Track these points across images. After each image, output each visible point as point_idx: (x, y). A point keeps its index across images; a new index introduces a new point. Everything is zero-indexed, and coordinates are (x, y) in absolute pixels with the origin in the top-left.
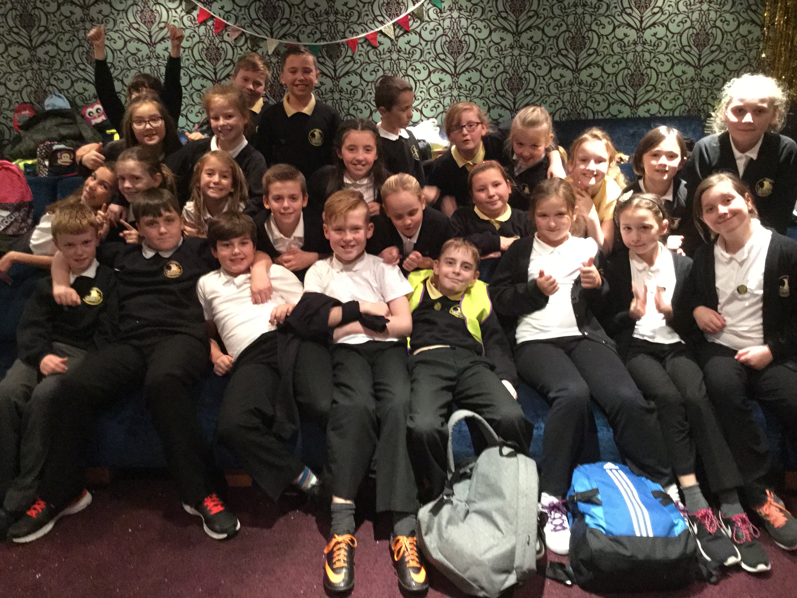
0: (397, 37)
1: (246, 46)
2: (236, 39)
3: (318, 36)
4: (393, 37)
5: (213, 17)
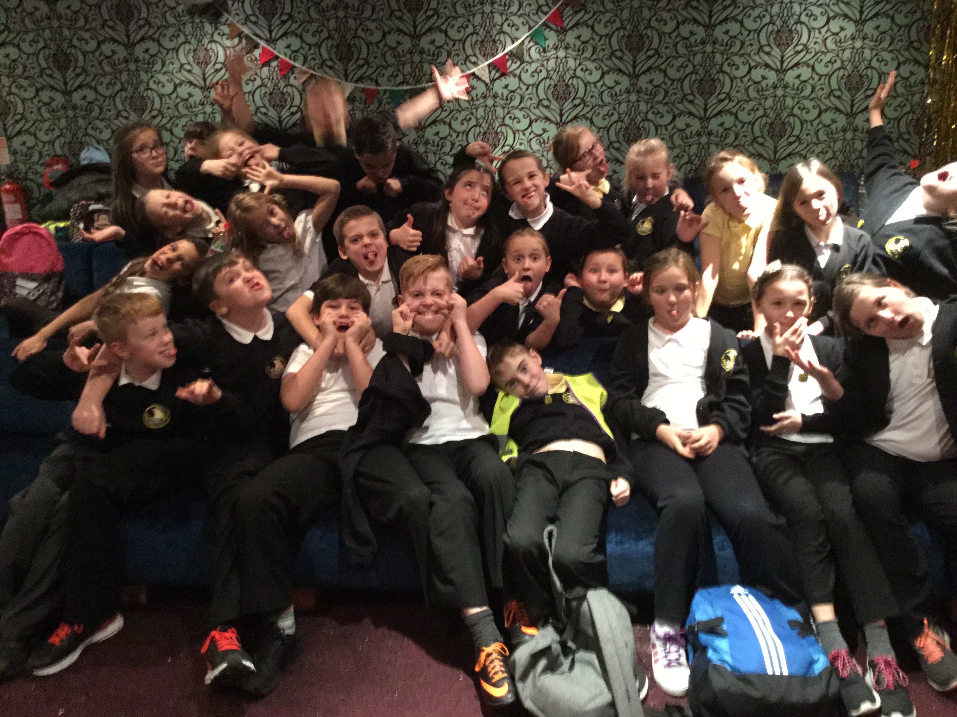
0: (493, 81)
4: (488, 81)
5: (277, 58)
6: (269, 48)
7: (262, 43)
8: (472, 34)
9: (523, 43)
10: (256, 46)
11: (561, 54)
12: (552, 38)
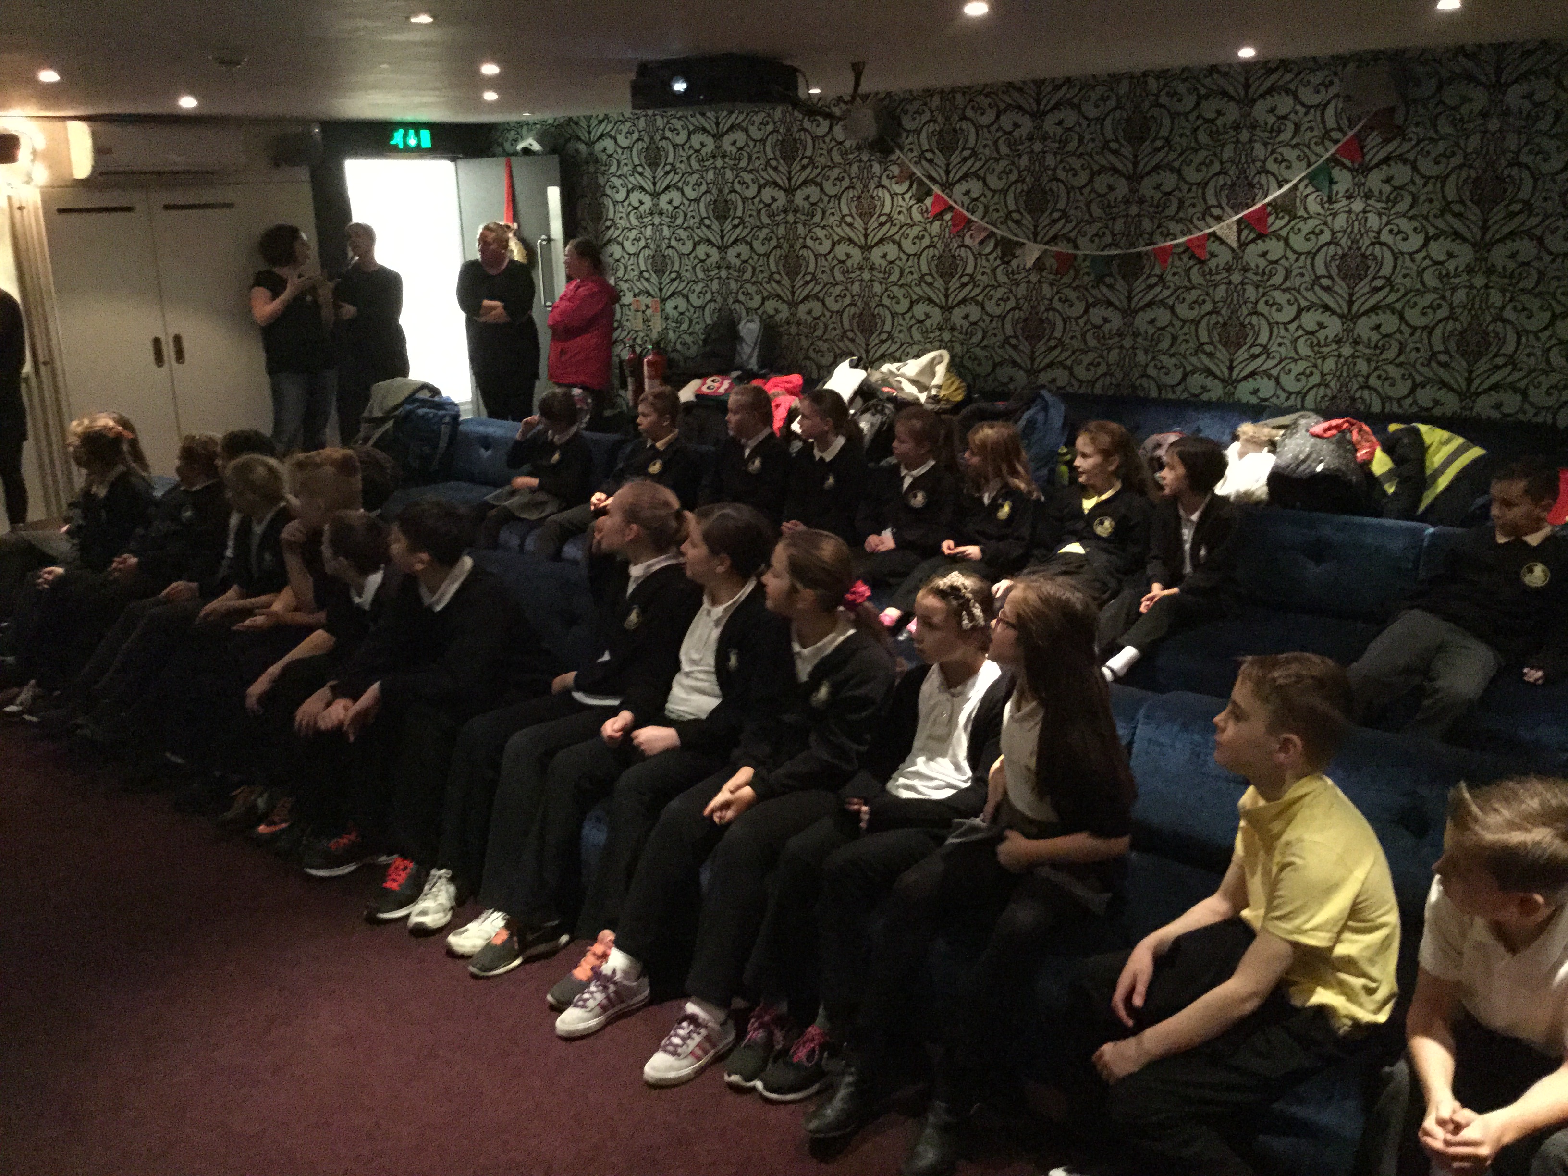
0: (1243, 245)
1: (995, 255)
2: (981, 243)
3: (1108, 239)
4: (1235, 245)
5: (951, 208)
6: (943, 195)
7: (936, 189)
8: (1218, 174)
9: (1295, 187)
10: (929, 193)
11: (1358, 206)
12: (1344, 180)
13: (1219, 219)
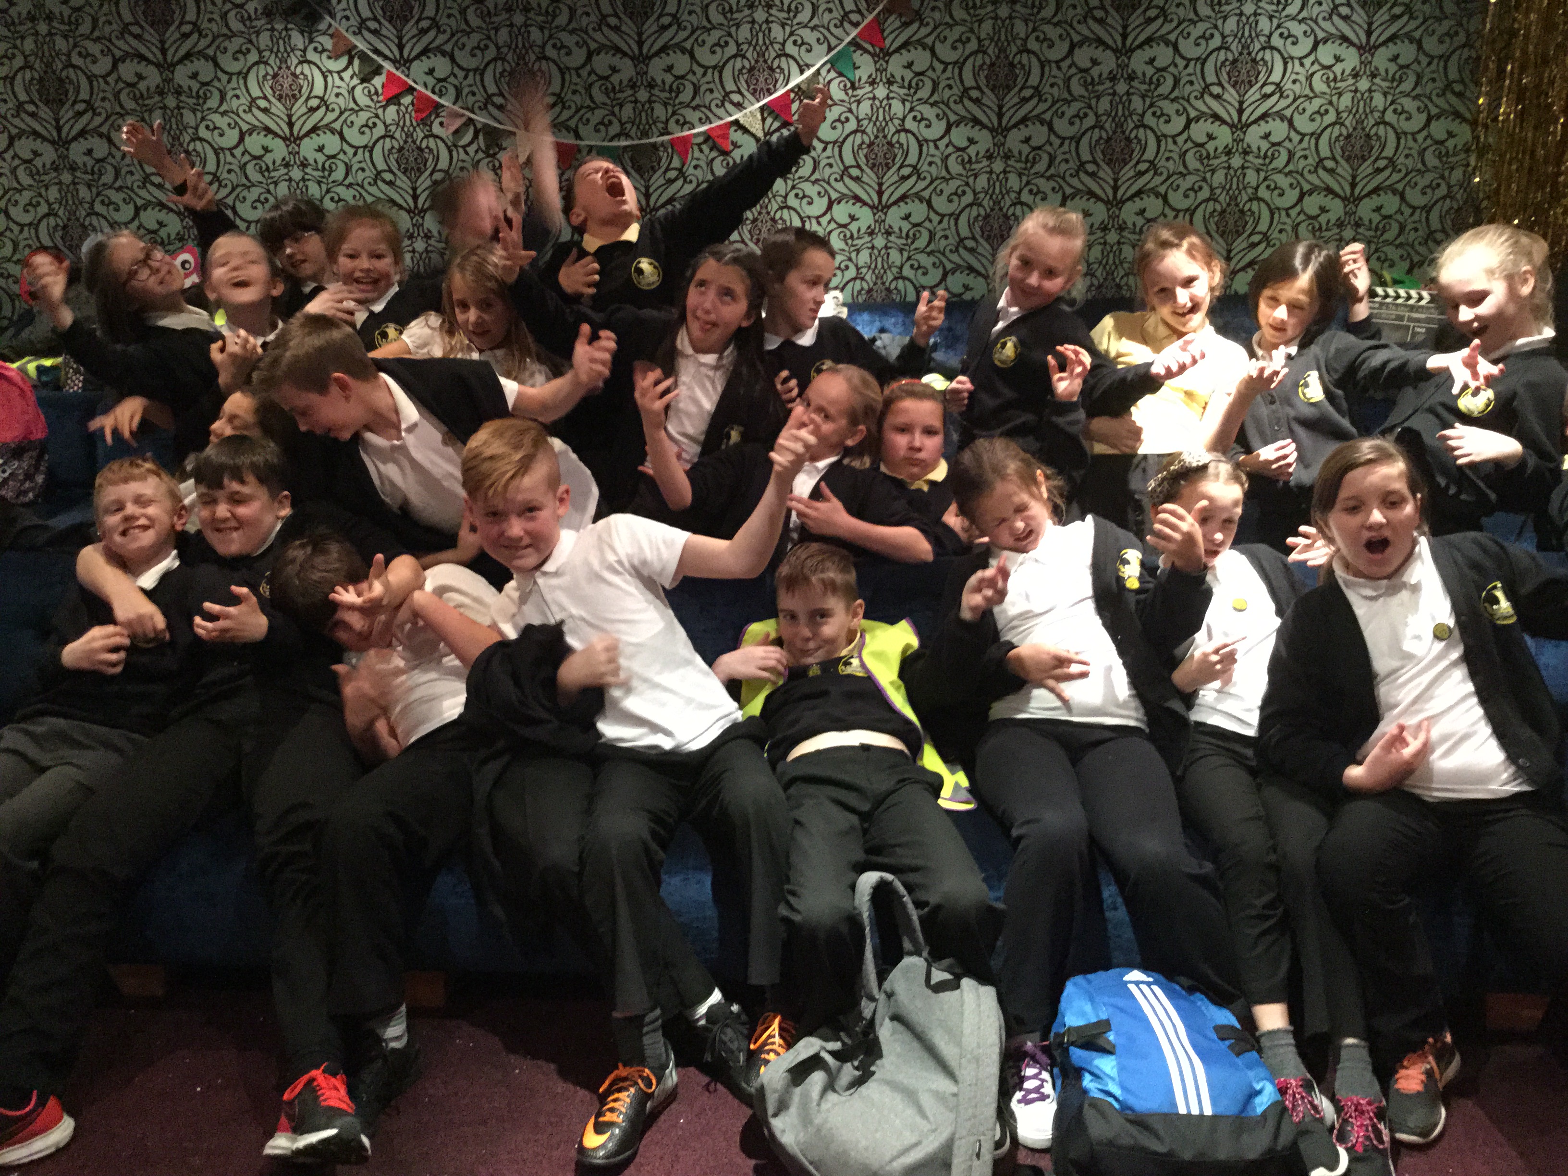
1: (474, 147)
2: (456, 132)
3: (615, 129)
4: (760, 134)
5: (411, 90)
6: (398, 73)
7: (387, 66)
8: (735, 56)
9: (818, 72)
10: (378, 70)
11: (881, 92)
12: (866, 66)
13: (739, 106)
